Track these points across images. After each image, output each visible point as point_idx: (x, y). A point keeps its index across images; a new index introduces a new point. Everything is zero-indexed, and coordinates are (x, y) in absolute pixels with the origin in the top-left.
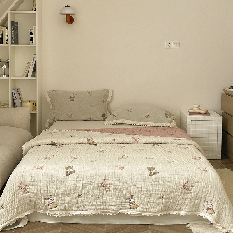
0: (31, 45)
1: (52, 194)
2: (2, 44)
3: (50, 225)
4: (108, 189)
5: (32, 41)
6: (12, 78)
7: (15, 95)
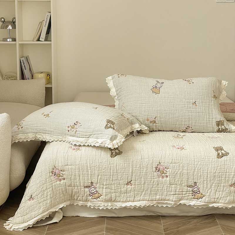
1: (95, 180)
3: (91, 220)
4: (165, 174)
6: (20, 43)
7: (24, 64)
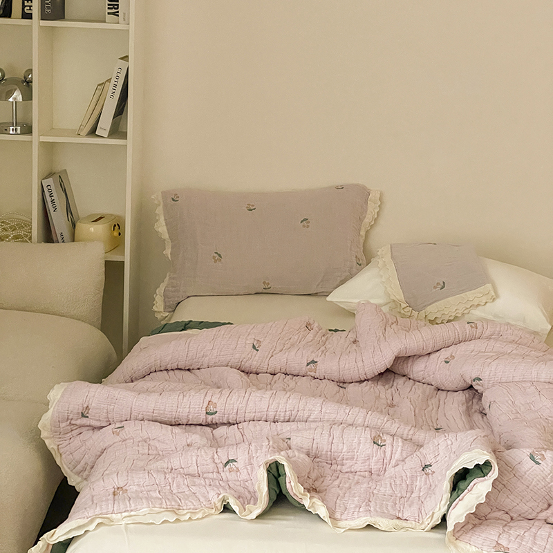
0: (110, 25)
2: (10, 17)
5: (113, 11)
7: (51, 196)
